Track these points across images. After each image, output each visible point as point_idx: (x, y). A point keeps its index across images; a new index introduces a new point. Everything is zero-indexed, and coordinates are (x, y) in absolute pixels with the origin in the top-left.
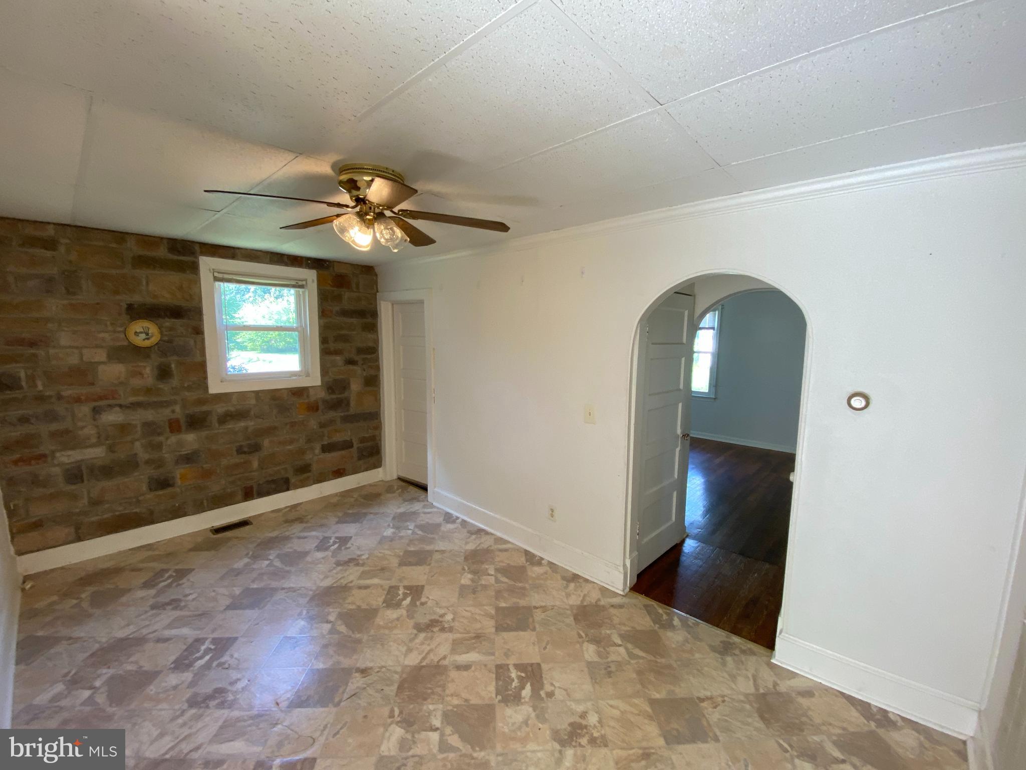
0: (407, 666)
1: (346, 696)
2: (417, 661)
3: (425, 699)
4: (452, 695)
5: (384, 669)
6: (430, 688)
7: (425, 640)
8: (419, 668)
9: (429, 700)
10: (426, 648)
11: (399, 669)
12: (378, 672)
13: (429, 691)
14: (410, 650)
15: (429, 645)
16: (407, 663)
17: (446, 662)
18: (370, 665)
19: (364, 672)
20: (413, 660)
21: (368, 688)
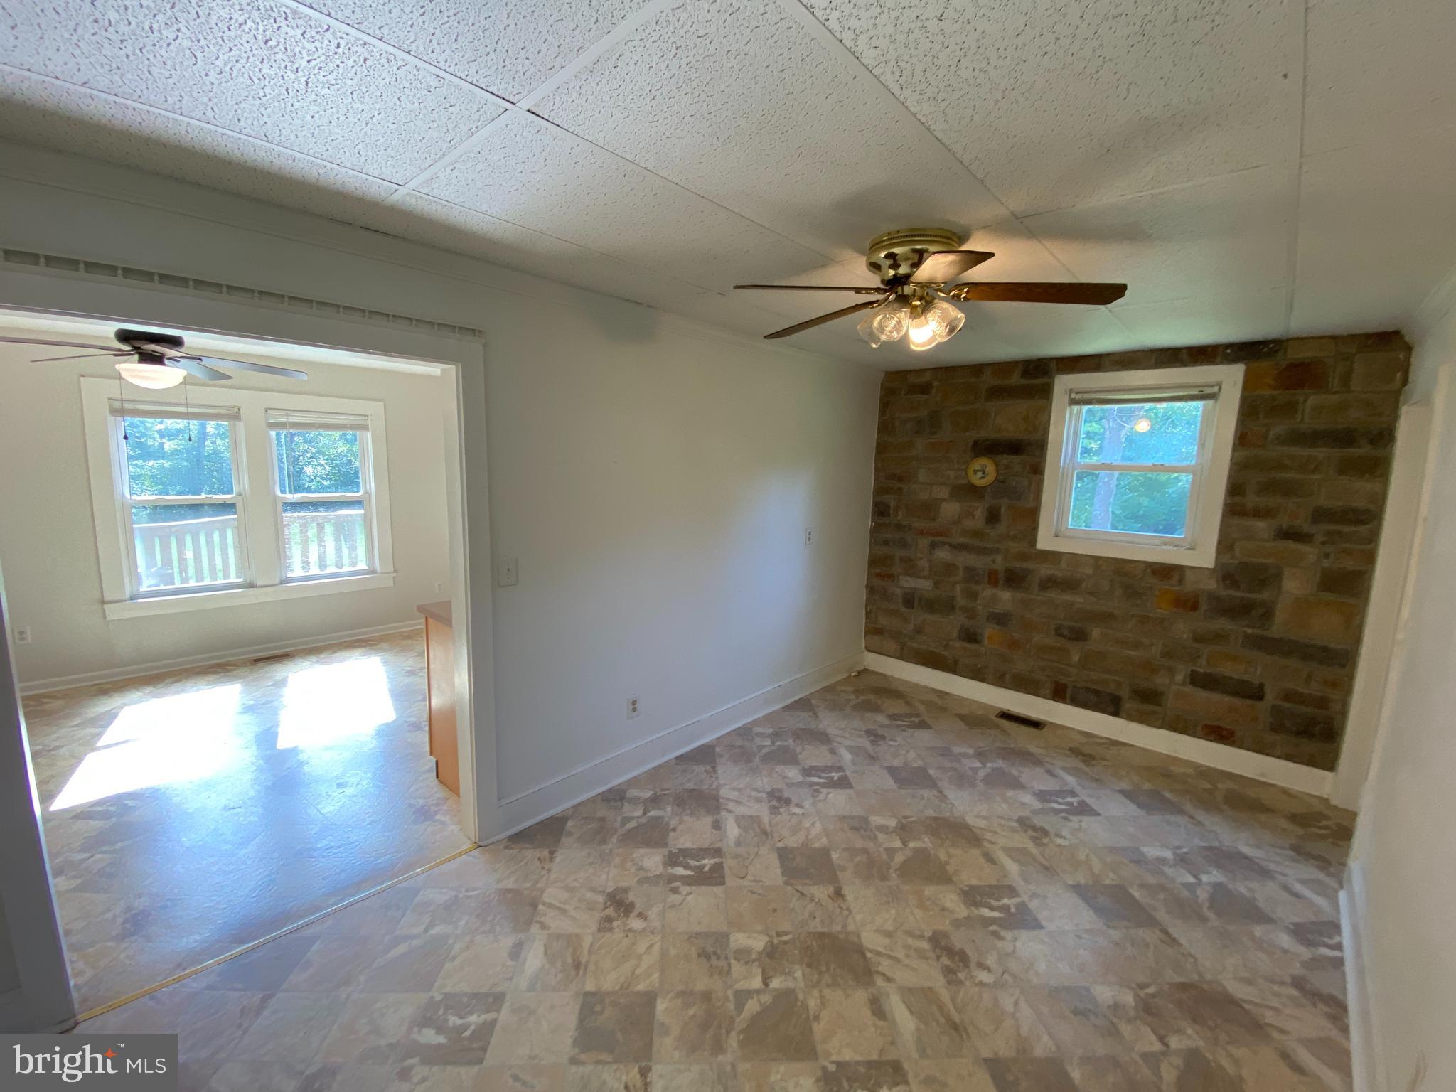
0: (859, 936)
1: (799, 888)
2: (869, 946)
3: (809, 965)
4: (822, 997)
5: (846, 913)
6: (828, 969)
7: (915, 950)
8: (861, 951)
9: (808, 970)
10: (900, 954)
11: (851, 928)
12: (841, 908)
13: (824, 969)
14: (889, 934)
15: (907, 956)
16: (864, 935)
17: (880, 982)
18: (850, 897)
19: (838, 894)
20: (871, 940)
21: (814, 904)
